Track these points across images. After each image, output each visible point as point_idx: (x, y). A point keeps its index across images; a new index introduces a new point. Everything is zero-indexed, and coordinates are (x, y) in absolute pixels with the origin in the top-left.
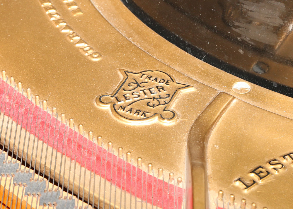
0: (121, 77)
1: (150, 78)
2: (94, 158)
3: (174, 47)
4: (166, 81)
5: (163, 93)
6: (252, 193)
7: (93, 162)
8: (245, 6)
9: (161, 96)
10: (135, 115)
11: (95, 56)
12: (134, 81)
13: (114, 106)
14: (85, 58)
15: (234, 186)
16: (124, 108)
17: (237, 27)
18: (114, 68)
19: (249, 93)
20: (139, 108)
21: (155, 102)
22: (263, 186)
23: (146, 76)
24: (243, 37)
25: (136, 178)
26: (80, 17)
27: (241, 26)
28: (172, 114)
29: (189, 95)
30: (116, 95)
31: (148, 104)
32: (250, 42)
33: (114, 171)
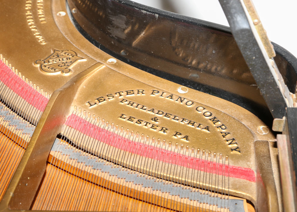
0: (52, 52)
1: (65, 54)
2: (20, 88)
3: (87, 41)
4: (73, 56)
5: (69, 61)
6: (93, 109)
7: (20, 90)
8: (110, 18)
9: (67, 62)
10: (50, 70)
11: (44, 42)
12: (57, 55)
13: (41, 65)
14: (38, 43)
15: (85, 105)
16: (46, 67)
17: (109, 29)
18: (50, 48)
19: (115, 64)
20: (54, 67)
21: (63, 65)
22: (100, 106)
23: (64, 52)
24: (112, 35)
25: (37, 98)
26: (44, 24)
27: (111, 29)
28: (69, 71)
29: (82, 63)
30: (45, 61)
31: (59, 66)
32: (115, 37)
33: (28, 95)
